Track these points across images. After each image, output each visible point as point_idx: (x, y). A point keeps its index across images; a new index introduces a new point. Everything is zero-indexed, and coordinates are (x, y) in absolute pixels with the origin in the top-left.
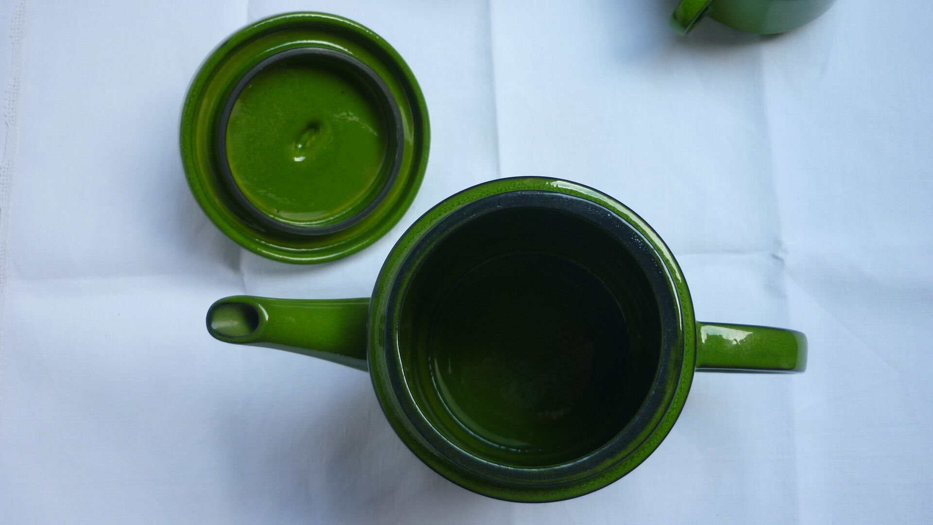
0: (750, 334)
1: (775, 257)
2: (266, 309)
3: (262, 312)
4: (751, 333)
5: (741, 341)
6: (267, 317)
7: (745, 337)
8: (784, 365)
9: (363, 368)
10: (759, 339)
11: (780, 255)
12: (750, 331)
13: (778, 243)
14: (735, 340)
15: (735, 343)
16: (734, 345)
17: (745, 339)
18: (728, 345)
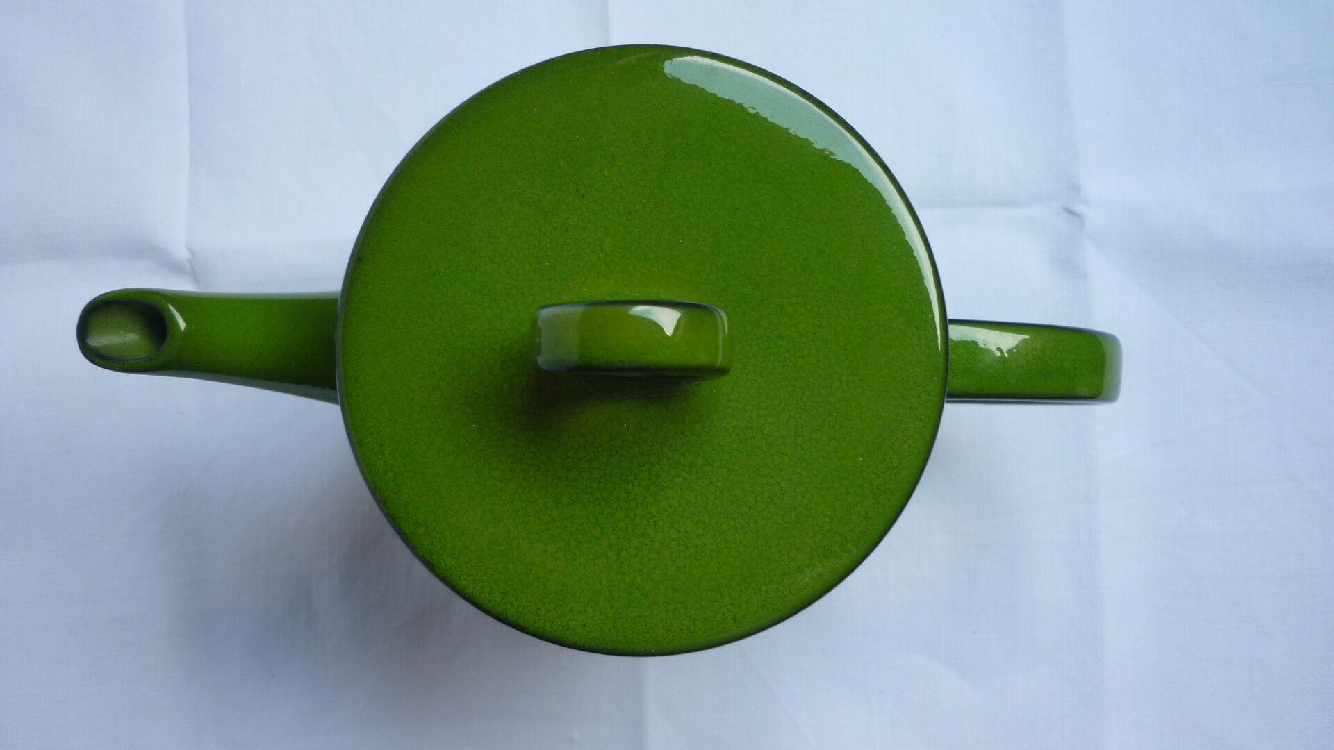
0: (1024, 340)
1: (1070, 212)
2: (178, 310)
3: (172, 316)
4: (1027, 337)
5: (1009, 351)
6: (182, 324)
7: (1016, 343)
8: (1083, 391)
9: (332, 400)
10: (1039, 346)
11: (1078, 208)
12: (1023, 334)
13: (1074, 188)
14: (999, 349)
15: (998, 354)
16: (998, 357)
17: (1016, 347)
18: (986, 358)
